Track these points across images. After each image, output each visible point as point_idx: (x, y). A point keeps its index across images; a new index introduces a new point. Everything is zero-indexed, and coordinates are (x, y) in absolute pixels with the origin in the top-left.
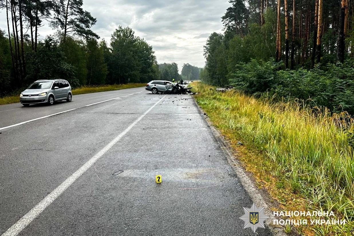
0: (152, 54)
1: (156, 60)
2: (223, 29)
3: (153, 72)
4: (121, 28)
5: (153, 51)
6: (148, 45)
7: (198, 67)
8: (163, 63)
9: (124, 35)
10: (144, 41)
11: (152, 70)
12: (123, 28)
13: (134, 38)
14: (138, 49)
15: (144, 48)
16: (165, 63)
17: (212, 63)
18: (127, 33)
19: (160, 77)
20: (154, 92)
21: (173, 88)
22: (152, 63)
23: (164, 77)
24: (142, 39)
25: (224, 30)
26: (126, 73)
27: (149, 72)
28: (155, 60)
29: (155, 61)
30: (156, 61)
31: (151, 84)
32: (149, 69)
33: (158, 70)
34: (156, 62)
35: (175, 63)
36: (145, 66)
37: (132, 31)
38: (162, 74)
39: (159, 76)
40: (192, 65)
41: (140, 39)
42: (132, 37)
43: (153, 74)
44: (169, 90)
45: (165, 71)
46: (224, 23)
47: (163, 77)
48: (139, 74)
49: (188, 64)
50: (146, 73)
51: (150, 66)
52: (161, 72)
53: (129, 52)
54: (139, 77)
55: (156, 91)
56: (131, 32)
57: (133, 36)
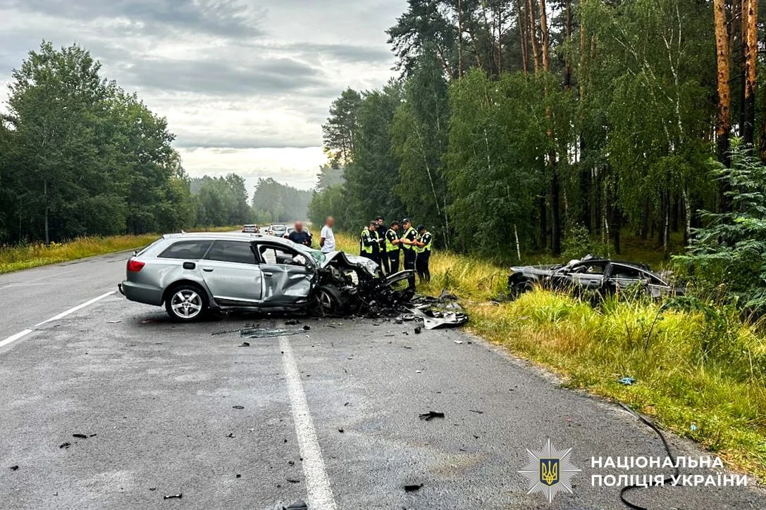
0: (166, 142)
1: (182, 165)
2: (396, 66)
3: (171, 198)
4: (48, 48)
5: (170, 132)
6: (153, 115)
7: (298, 190)
8: (201, 177)
9: (63, 73)
10: (138, 101)
11: (168, 192)
12: (57, 49)
13: (101, 83)
14: (116, 121)
15: (141, 125)
16: (205, 177)
17: (369, 171)
18: (72, 68)
19: (195, 215)
20: (181, 310)
21: (312, 281)
22: (168, 172)
23: (207, 213)
24: (131, 95)
25: (398, 69)
26: (68, 199)
27: (158, 199)
28: (178, 164)
29: (177, 167)
30: (180, 167)
31: (160, 256)
32: (160, 188)
33: (189, 193)
34: (181, 171)
35: (236, 177)
36: (143, 178)
37: (91, 61)
38: (202, 205)
39: (192, 211)
40: (283, 183)
41: (125, 95)
42: (90, 79)
43: (175, 204)
44: (289, 293)
45: (208, 196)
46: (394, 49)
47: (204, 215)
48: (122, 205)
49: (271, 179)
50: (147, 201)
51: (162, 179)
52: (198, 198)
53: (80, 125)
54: (123, 214)
55: (196, 301)
56: (87, 62)
57: (97, 77)
